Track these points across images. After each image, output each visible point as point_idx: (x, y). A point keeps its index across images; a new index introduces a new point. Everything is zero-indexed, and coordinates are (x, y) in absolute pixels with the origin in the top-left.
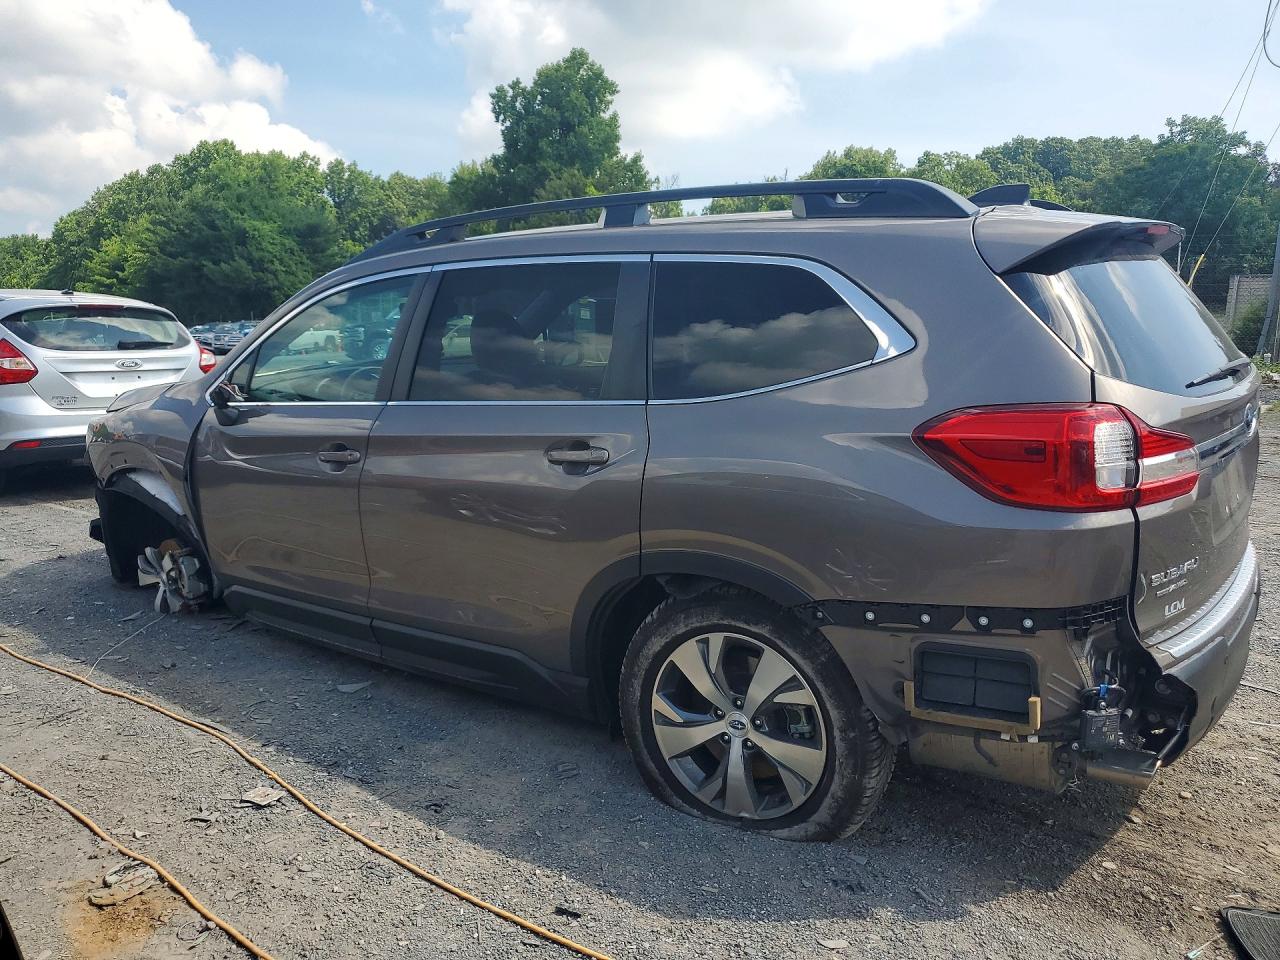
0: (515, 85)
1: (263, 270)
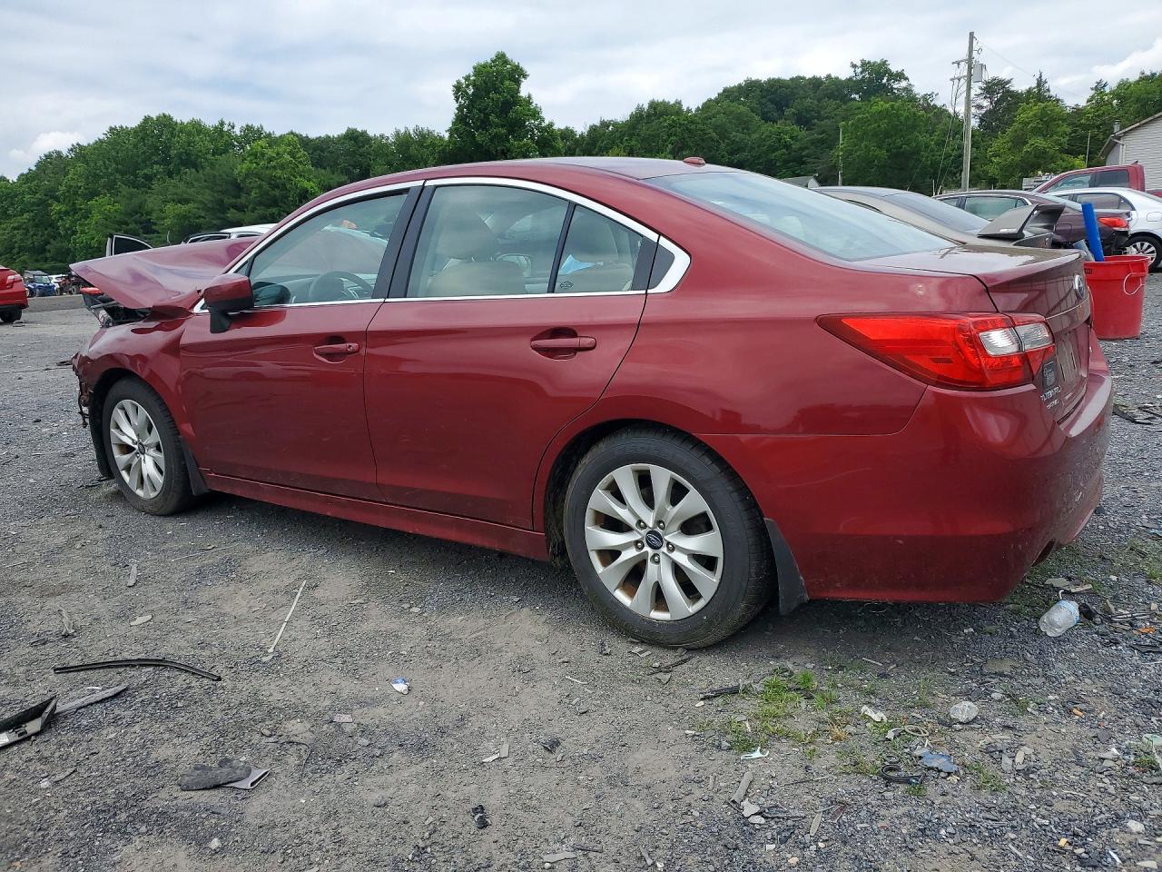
0: (466, 78)
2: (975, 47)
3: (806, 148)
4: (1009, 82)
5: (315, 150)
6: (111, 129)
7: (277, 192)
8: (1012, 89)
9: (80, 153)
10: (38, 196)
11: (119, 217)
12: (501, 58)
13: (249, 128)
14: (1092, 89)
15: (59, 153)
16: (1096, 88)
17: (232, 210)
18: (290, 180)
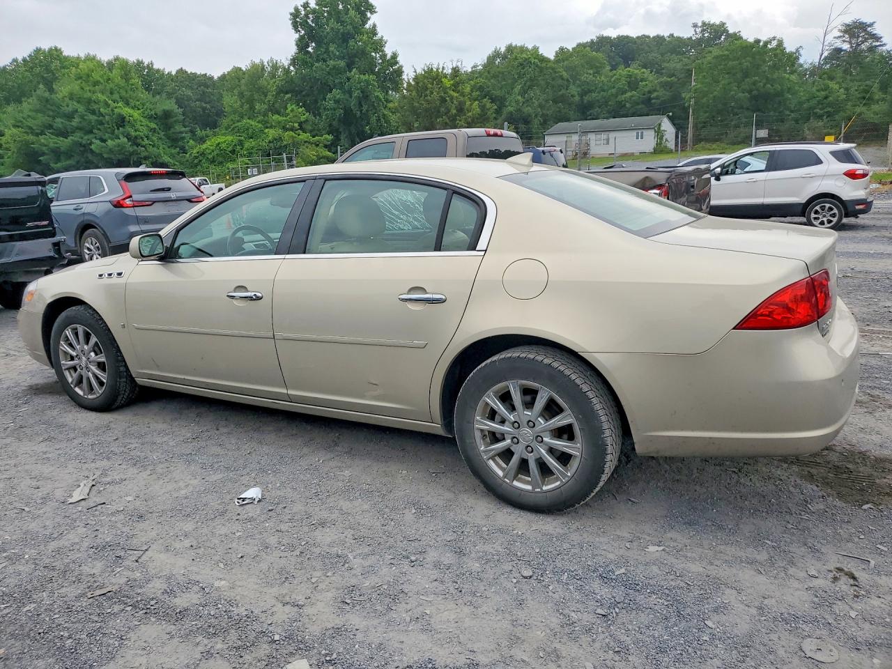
0: (306, 5)
1: (138, 145)
3: (655, 91)
5: (200, 86)
8: (875, 32)
18: (107, 105)
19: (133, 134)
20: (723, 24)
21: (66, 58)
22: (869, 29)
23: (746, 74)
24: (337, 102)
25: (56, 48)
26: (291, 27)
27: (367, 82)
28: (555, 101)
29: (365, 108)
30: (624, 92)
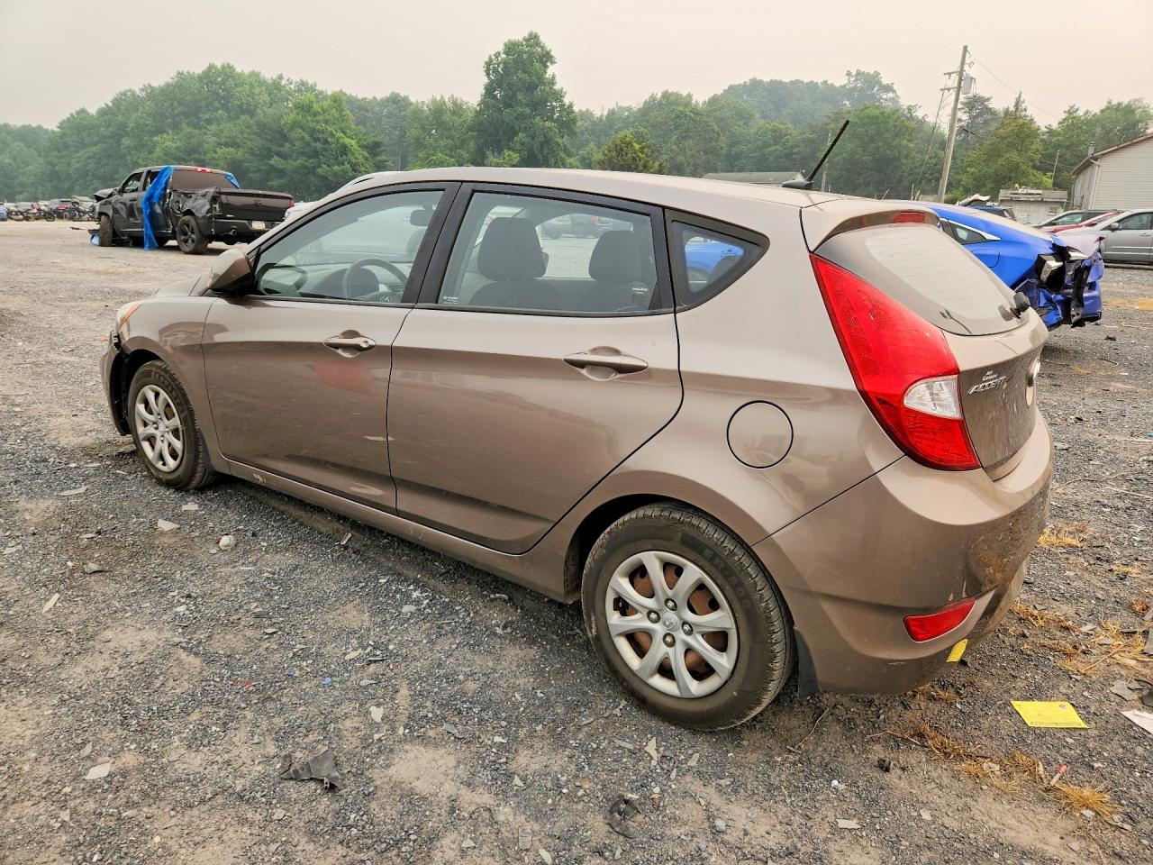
0: (497, 55)
2: (968, 60)
3: (797, 146)
4: (988, 99)
6: (179, 73)
7: (319, 145)
8: (990, 106)
9: (152, 94)
10: (111, 129)
11: (179, 154)
12: (533, 39)
13: (303, 83)
14: (1065, 112)
15: (133, 93)
16: (1069, 112)
17: (276, 158)
18: (332, 135)
19: (354, 161)
20: (877, 74)
21: (239, 75)
22: (986, 103)
23: (872, 139)
24: (522, 144)
25: (228, 64)
26: (485, 73)
27: (550, 129)
28: (706, 153)
29: (545, 151)
30: (769, 146)
